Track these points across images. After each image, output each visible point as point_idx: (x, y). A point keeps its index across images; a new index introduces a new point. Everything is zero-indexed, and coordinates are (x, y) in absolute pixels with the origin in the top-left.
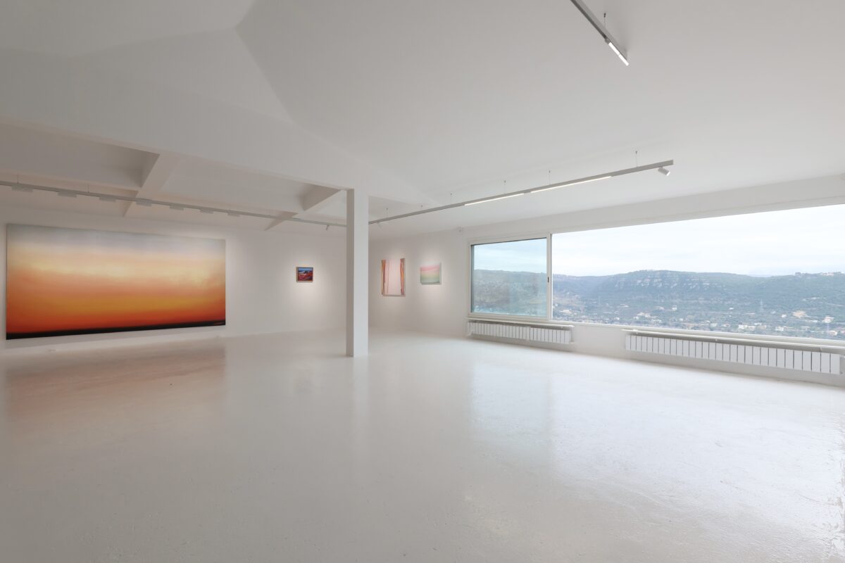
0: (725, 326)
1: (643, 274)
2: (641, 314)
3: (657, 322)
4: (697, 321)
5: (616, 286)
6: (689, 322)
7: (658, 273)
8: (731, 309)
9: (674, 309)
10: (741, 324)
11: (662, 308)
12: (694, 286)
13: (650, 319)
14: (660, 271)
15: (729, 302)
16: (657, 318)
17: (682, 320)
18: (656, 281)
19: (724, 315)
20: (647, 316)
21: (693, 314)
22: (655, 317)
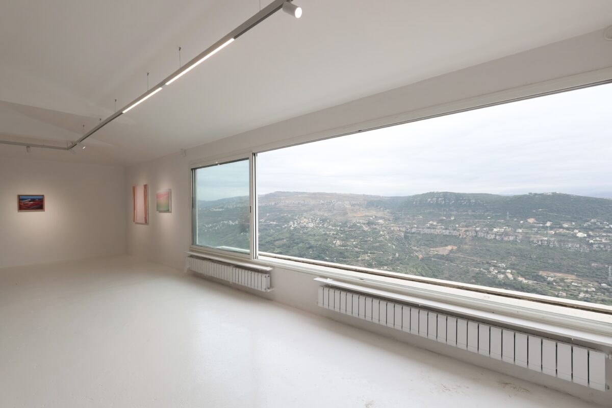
0: (485, 229)
1: (432, 195)
2: (431, 222)
3: (442, 228)
4: (467, 226)
5: (414, 203)
6: (462, 227)
7: (442, 194)
8: (489, 217)
9: (452, 218)
10: (495, 228)
11: (444, 218)
12: (465, 203)
13: (437, 226)
14: (443, 192)
15: (488, 213)
16: (441, 225)
17: (457, 226)
18: (440, 199)
19: (484, 222)
20: (435, 223)
21: (465, 222)
22: (440, 224)
